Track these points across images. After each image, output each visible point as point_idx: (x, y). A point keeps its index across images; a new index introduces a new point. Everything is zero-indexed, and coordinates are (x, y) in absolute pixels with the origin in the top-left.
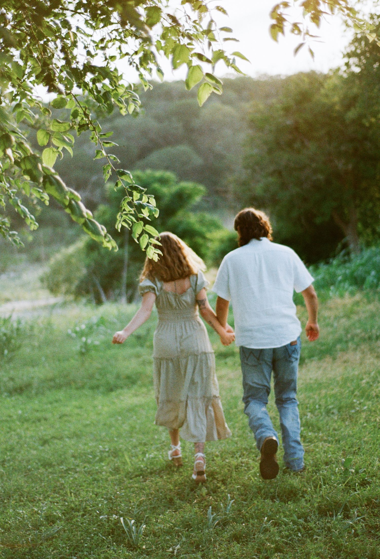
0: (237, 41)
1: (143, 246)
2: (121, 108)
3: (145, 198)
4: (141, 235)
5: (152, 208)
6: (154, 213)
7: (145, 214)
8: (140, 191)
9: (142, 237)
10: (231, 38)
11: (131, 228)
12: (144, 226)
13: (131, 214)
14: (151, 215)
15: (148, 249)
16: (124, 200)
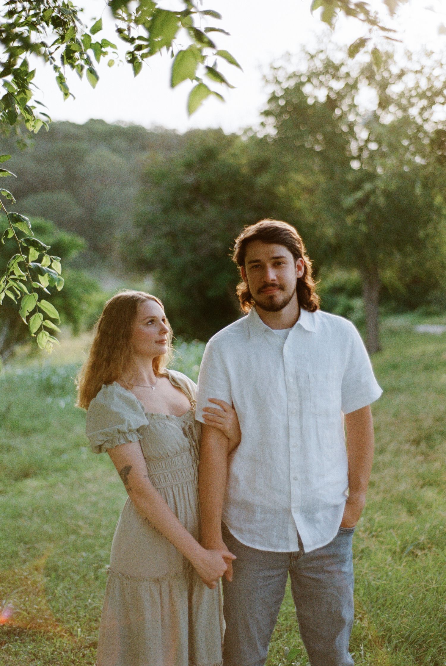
0: (227, 34)
1: (34, 330)
2: (28, 121)
3: (46, 260)
4: (32, 313)
5: (54, 276)
6: (56, 284)
7: (44, 283)
8: (40, 249)
9: (34, 316)
10: (217, 28)
11: (20, 301)
12: (39, 300)
13: (22, 281)
14: (52, 286)
15: (40, 335)
16: (14, 258)
